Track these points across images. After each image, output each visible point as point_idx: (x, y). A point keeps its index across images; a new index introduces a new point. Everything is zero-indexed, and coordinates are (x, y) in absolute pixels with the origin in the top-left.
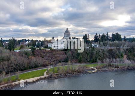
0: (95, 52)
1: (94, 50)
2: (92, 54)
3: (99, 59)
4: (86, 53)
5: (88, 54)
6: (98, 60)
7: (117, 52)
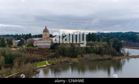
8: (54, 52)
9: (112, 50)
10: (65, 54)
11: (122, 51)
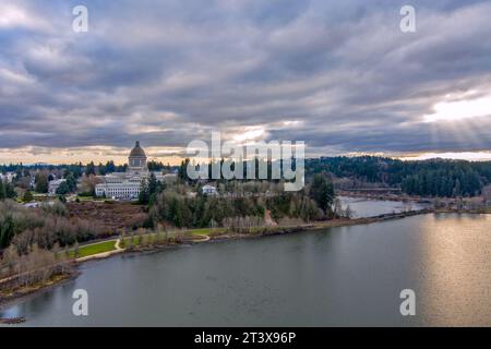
0: (207, 205)
1: (206, 201)
2: (202, 209)
3: (216, 219)
4: (190, 208)
5: (193, 210)
6: (213, 222)
7: (252, 205)
8: (147, 211)
9: (308, 205)
10: (175, 217)
11: (333, 207)
